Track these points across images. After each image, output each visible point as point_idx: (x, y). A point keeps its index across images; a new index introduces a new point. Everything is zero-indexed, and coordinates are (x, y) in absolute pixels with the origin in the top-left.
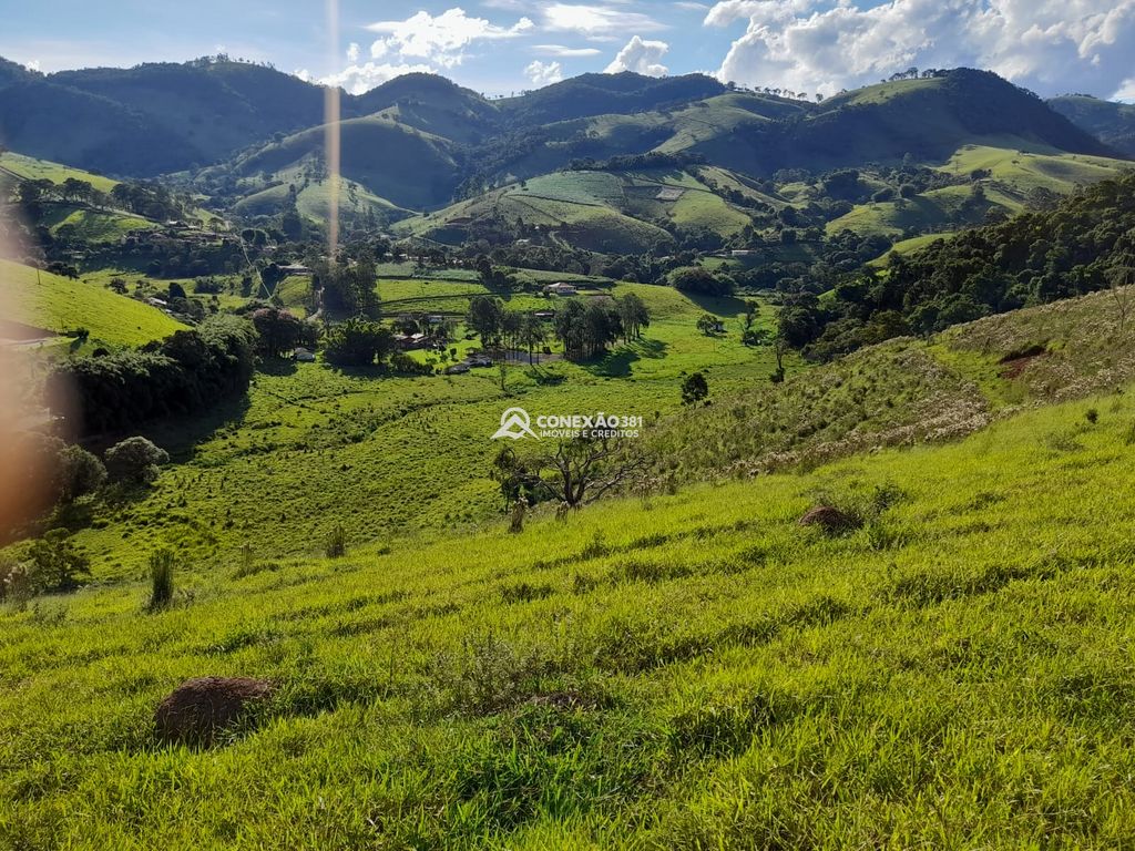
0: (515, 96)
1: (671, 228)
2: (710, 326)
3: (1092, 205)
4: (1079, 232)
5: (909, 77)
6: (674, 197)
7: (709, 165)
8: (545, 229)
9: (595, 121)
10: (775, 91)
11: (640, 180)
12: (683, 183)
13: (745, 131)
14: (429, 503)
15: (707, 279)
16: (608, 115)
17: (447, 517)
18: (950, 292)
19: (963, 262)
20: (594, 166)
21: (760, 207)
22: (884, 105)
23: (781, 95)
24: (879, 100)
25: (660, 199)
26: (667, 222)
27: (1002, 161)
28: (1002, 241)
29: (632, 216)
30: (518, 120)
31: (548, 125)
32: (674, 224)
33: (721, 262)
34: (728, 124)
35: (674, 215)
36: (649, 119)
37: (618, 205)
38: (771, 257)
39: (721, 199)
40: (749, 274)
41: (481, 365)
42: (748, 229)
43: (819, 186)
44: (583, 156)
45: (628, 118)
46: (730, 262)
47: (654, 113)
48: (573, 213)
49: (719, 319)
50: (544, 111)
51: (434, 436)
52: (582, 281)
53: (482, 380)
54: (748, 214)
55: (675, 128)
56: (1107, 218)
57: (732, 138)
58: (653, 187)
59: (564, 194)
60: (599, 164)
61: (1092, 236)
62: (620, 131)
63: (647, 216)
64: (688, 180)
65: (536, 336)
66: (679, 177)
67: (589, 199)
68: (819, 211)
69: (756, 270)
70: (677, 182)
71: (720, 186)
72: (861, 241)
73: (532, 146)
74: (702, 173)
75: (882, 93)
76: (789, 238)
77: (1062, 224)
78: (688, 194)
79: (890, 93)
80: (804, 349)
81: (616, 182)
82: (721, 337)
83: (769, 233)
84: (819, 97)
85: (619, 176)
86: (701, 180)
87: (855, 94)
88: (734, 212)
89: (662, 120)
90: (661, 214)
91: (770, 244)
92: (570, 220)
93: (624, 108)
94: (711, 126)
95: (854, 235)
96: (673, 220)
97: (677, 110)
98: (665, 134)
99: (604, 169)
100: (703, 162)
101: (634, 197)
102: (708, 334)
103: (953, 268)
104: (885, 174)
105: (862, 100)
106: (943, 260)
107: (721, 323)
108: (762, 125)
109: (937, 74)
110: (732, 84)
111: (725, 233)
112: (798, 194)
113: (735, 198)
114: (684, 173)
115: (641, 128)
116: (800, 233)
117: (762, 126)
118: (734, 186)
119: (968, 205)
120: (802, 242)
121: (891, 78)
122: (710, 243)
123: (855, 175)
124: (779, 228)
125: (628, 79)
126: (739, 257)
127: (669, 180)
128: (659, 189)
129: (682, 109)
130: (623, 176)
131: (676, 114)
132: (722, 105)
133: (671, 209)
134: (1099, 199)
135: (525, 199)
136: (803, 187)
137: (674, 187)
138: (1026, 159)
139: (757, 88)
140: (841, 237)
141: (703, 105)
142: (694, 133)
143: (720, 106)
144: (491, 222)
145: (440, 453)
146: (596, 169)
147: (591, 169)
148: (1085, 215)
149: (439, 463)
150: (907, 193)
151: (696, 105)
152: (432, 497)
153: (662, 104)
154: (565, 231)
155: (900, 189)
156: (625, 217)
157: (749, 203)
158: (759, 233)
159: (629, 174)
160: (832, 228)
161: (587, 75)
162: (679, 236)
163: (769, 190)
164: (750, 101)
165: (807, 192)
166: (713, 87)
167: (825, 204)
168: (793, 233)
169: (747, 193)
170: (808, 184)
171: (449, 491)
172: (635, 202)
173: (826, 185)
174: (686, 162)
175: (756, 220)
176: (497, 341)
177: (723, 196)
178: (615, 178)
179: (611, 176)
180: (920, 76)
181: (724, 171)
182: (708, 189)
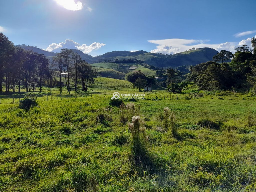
5: (193, 50)
6: (134, 69)
7: (145, 63)
9: (115, 57)
11: (125, 65)
13: (153, 59)
16: (119, 56)
22: (188, 55)
23: (162, 54)
24: (187, 53)
25: (130, 69)
29: (120, 72)
34: (149, 58)
45: (124, 57)
47: (131, 56)
48: (100, 70)
58: (128, 66)
64: (139, 65)
67: (107, 67)
70: (136, 66)
78: (138, 68)
79: (190, 52)
86: (142, 65)
94: (145, 58)
99: (114, 62)
101: (122, 69)
105: (183, 54)
109: (200, 49)
110: (150, 52)
113: (153, 68)
117: (158, 58)
125: (125, 52)
127: (133, 65)
128: (130, 67)
129: (138, 55)
130: (119, 64)
131: (136, 56)
141: (143, 54)
146: (112, 62)
147: (110, 62)
156: (118, 72)
159: (121, 64)
161: (116, 51)
174: (138, 62)
177: (149, 68)
178: (117, 64)
179: (116, 64)
180: (195, 49)
182: (145, 67)
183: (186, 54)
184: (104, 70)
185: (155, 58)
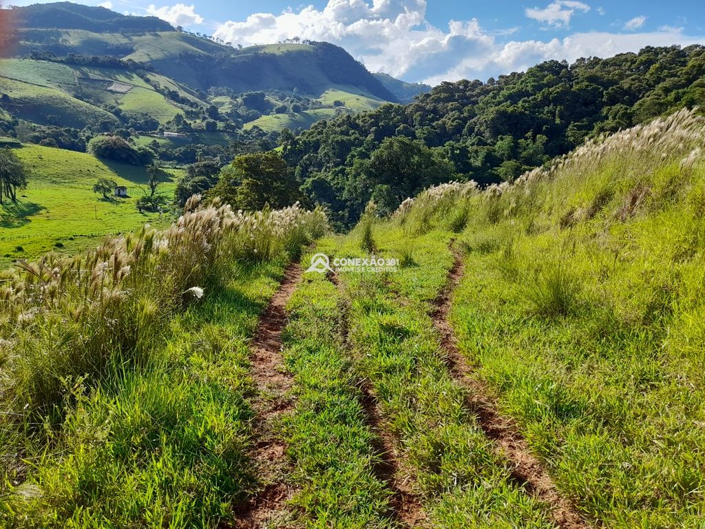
1: (117, 113)
2: (109, 191)
5: (295, 42)
6: (123, 91)
7: (157, 73)
9: (67, 33)
10: (210, 37)
11: (95, 74)
12: (133, 83)
13: (187, 57)
16: (79, 31)
20: (53, 59)
21: (192, 105)
22: (280, 56)
23: (215, 41)
24: (278, 53)
25: (111, 91)
26: (114, 107)
27: (351, 99)
29: (83, 100)
31: (24, 29)
32: (120, 111)
33: (152, 140)
34: (175, 51)
35: (123, 104)
36: (114, 39)
37: (69, 90)
38: (196, 141)
39: (162, 96)
40: (177, 152)
42: (179, 117)
43: (239, 100)
44: (53, 53)
45: (96, 35)
46: (161, 142)
47: (117, 35)
48: (20, 89)
49: (121, 182)
50: (26, 21)
54: (182, 109)
55: (134, 48)
57: (177, 61)
58: (105, 81)
60: (59, 59)
62: (88, 44)
63: (98, 101)
64: (137, 80)
66: (130, 78)
67: (42, 81)
68: (239, 116)
69: (183, 149)
70: (127, 80)
71: (162, 87)
72: (265, 134)
74: (149, 76)
75: (279, 48)
76: (211, 128)
78: (135, 89)
79: (284, 50)
81: (73, 74)
83: (198, 123)
84: (240, 46)
85: (76, 69)
86: (147, 81)
87: (263, 47)
88: (172, 106)
89: (124, 41)
90: (112, 102)
91: (196, 131)
92: (14, 95)
93: (99, 29)
94: (162, 50)
95: (261, 130)
96: (120, 107)
97: (136, 35)
98: (128, 51)
99: (62, 62)
100: (151, 69)
101: (87, 87)
102: (106, 199)
104: (282, 98)
105: (267, 51)
107: (123, 188)
109: (311, 43)
110: (180, 28)
111: (162, 120)
112: (224, 104)
113: (173, 96)
114: (134, 75)
115: (107, 44)
116: (220, 125)
117: (200, 56)
118: (173, 88)
120: (221, 131)
121: (284, 42)
122: (148, 125)
123: (263, 96)
124: (204, 119)
126: (170, 138)
127: (122, 78)
128: (111, 83)
129: (140, 36)
130: (79, 69)
131: (135, 38)
132: (171, 37)
133: (119, 99)
136: (226, 99)
137: (124, 83)
138: (363, 99)
139: (198, 34)
140: (252, 131)
141: (156, 35)
142: (149, 53)
143: (170, 38)
146: (54, 61)
147: (50, 60)
150: (296, 109)
151: (151, 35)
153: (124, 29)
155: (292, 106)
156: (75, 100)
157: (184, 101)
158: (188, 122)
159: (85, 69)
160: (247, 126)
162: (124, 119)
163: (203, 98)
164: (191, 39)
165: (231, 103)
166: (165, 26)
167: (242, 111)
168: (215, 124)
169: (182, 94)
170: (232, 98)
172: (90, 91)
173: (244, 100)
174: (140, 69)
175: (187, 113)
177: (164, 95)
178: (72, 70)
179: (68, 68)
180: (301, 43)
181: (169, 79)
182: (153, 88)
183: (274, 55)
184: (31, 92)
185: (190, 52)
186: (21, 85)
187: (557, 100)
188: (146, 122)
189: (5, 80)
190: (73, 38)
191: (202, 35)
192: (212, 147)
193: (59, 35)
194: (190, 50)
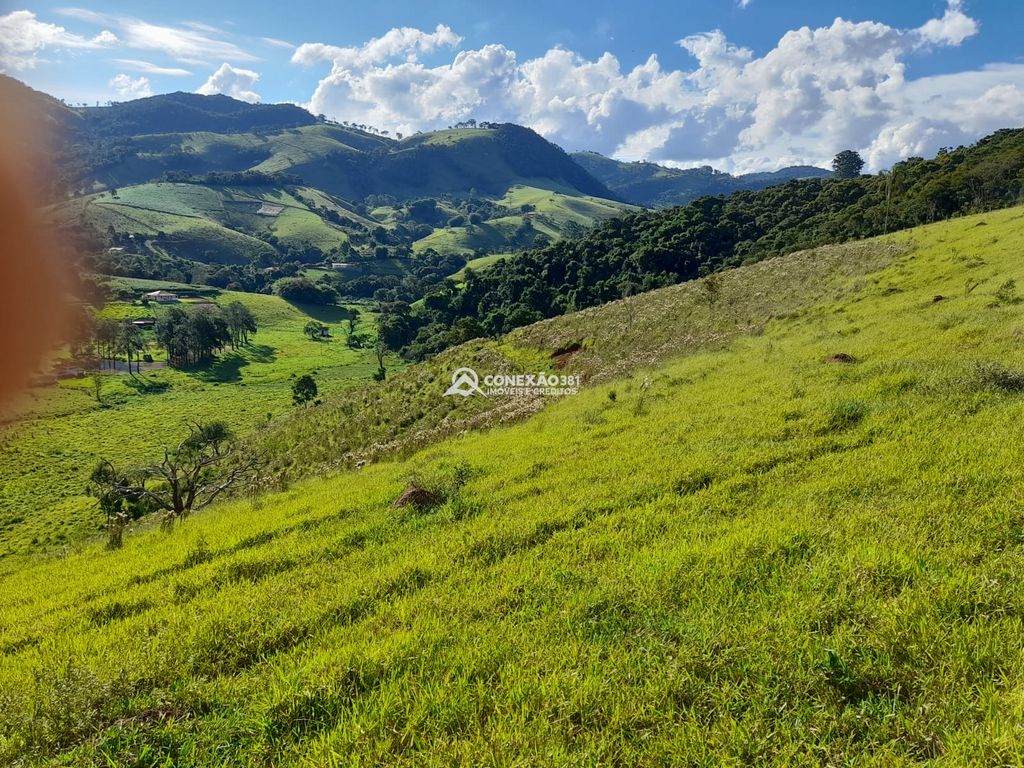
0: (101, 105)
1: (274, 241)
2: (316, 332)
3: (605, 236)
4: (598, 256)
5: (470, 126)
6: (275, 213)
7: (306, 186)
8: (141, 239)
9: (189, 137)
10: (361, 127)
11: (239, 195)
12: (282, 201)
13: (336, 158)
14: (11, 529)
15: (311, 290)
16: (203, 133)
17: (35, 542)
18: (513, 302)
19: (520, 277)
20: (191, 180)
21: (355, 226)
22: (452, 148)
23: (367, 131)
24: (448, 143)
25: (261, 215)
26: (269, 235)
27: (543, 200)
28: (546, 261)
29: (234, 229)
30: (105, 129)
31: (138, 137)
32: (276, 238)
33: (323, 273)
34: (322, 152)
35: (276, 230)
36: (246, 140)
37: (219, 219)
38: (367, 271)
39: (319, 218)
40: (350, 284)
41: (71, 376)
42: (345, 246)
43: (405, 210)
44: (179, 169)
45: (223, 137)
46: (331, 274)
47: (250, 135)
48: (171, 223)
49: (324, 325)
50: (133, 123)
51: (15, 456)
52: (184, 290)
53: (72, 392)
54: (345, 232)
55: (271, 151)
56: (616, 245)
57: (325, 164)
58: (252, 203)
59: (160, 204)
60: (196, 178)
61: (607, 259)
62: (216, 149)
63: (249, 229)
64: (286, 198)
65: (135, 344)
66: (278, 196)
67: (188, 211)
68: (406, 232)
69: (355, 282)
70: (276, 200)
71: (318, 206)
72: (441, 258)
73: (122, 156)
74: (300, 193)
75: (450, 137)
76: (382, 254)
77: (587, 249)
78: (288, 210)
79: (456, 138)
80: (401, 351)
81: (216, 196)
82: (327, 342)
83: (364, 249)
84: (400, 135)
85: (218, 190)
86: (300, 199)
87: (429, 136)
88: (332, 230)
89: (258, 142)
90: (263, 227)
91: (366, 259)
92: (168, 230)
93: (220, 127)
94: (306, 152)
95: (436, 253)
96: (275, 234)
97: (272, 134)
98: (264, 155)
99: (201, 183)
100: (300, 183)
101: (235, 211)
102: (315, 339)
103: (513, 282)
104: (457, 204)
105: (434, 141)
106: (505, 276)
107: (326, 329)
108: (351, 154)
109: (491, 126)
110: (322, 117)
111: (325, 248)
112: (387, 217)
113: (332, 217)
114: (282, 192)
115: (237, 148)
116: (392, 250)
118: (331, 207)
119: (521, 232)
120: (393, 257)
121: (456, 126)
122: (312, 256)
123: (433, 203)
124: (373, 245)
125: (221, 102)
126: (339, 270)
127: (269, 197)
128: (259, 205)
129: (276, 134)
130: (222, 191)
131: (271, 138)
132: (314, 134)
133: (272, 224)
134: (610, 231)
135: (116, 208)
136: (389, 211)
137: (273, 204)
138: (559, 198)
139: (345, 123)
140: (426, 255)
141: (297, 132)
142: (291, 157)
143: (313, 135)
144: (77, 229)
145: (24, 473)
146: (193, 183)
147: (189, 182)
148: (602, 243)
149: (23, 484)
150: (475, 220)
151: (291, 132)
152: (14, 522)
153: (256, 127)
154: (162, 239)
155: (469, 217)
156: (227, 230)
157: (344, 222)
158: (356, 249)
159: (228, 190)
160: (418, 247)
161: (180, 93)
162: (282, 249)
163: (362, 212)
164: (339, 133)
165: (394, 215)
166: (305, 117)
167: (409, 226)
168: (385, 250)
169: (342, 213)
170: (396, 208)
171: (35, 513)
172: (237, 216)
173: (410, 210)
174: (286, 182)
175: (352, 237)
176: (90, 351)
177: (321, 215)
178: (214, 192)
179: (210, 190)
180: (478, 127)
181: (320, 192)
182: (307, 208)
183: (443, 146)
185: (340, 152)
186: (171, 218)
187: (701, 237)
188: (307, 251)
189: (153, 213)
190: (197, 144)
191: (350, 125)
192: (387, 278)
193: (179, 141)
194: (340, 148)
